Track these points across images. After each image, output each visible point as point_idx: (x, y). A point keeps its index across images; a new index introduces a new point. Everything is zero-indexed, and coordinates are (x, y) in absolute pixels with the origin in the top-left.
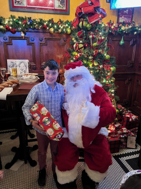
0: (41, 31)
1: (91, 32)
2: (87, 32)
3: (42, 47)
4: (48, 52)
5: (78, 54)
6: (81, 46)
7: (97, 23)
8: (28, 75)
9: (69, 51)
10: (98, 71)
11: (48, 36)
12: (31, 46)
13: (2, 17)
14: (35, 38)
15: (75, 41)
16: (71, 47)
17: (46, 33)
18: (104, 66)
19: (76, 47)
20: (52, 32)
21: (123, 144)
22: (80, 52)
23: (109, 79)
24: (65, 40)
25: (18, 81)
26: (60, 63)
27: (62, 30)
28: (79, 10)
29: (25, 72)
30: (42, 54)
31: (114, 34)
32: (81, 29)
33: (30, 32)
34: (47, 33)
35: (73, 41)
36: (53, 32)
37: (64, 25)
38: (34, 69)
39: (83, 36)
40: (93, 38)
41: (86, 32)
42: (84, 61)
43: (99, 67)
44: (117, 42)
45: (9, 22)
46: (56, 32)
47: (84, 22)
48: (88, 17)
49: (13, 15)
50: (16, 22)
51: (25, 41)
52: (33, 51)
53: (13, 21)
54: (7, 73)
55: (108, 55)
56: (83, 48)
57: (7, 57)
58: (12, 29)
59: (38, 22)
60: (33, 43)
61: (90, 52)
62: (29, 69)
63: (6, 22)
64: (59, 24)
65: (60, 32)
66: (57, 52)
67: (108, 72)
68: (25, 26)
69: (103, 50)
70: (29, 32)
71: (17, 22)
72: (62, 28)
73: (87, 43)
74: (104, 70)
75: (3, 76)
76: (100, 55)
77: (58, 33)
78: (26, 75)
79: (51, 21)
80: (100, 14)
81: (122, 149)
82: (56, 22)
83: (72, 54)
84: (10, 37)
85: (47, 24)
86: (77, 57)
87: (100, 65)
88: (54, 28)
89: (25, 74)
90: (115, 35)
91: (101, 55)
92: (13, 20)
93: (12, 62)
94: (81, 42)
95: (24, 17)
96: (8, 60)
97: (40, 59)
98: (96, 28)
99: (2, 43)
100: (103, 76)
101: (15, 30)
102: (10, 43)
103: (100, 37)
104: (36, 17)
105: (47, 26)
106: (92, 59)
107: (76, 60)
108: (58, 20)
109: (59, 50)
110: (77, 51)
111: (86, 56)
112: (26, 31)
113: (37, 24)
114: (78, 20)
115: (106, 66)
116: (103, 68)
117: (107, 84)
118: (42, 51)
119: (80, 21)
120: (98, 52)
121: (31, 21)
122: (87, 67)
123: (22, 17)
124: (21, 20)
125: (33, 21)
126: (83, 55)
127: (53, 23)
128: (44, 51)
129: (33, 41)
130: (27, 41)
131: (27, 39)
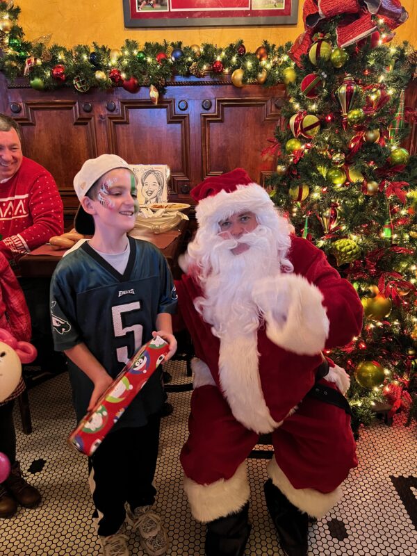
0: (207, 79)
1: (346, 77)
2: (333, 77)
3: (209, 126)
4: (225, 141)
5: (302, 146)
6: (310, 120)
7: (368, 43)
9: (278, 138)
10: (361, 201)
11: (227, 94)
12: (178, 126)
13: (103, 46)
14: (190, 104)
15: (297, 106)
17: (222, 84)
18: (381, 186)
19: (296, 125)
20: (239, 82)
22: (309, 141)
24: (279, 103)
27: (269, 73)
28: (310, 6)
29: (157, 200)
30: (207, 147)
32: (313, 68)
33: (177, 85)
34: (225, 86)
35: (290, 106)
36: (241, 83)
37: (276, 59)
38: (183, 193)
39: (316, 88)
40: (350, 94)
41: (328, 76)
42: (319, 169)
43: (365, 189)
45: (120, 59)
46: (250, 80)
47: (324, 43)
48: (339, 27)
49: (130, 40)
50: (139, 58)
51: (163, 111)
52: (182, 140)
53: (132, 56)
55: (403, 150)
56: (318, 127)
58: (128, 79)
59: (198, 53)
60: (184, 117)
61: (340, 138)
62: (168, 191)
63: (114, 61)
64: (262, 56)
65: (262, 80)
66: (254, 143)
68: (161, 69)
70: (175, 85)
71: (143, 58)
72: (269, 66)
73: (332, 110)
74: (383, 197)
76: (374, 150)
77: (256, 83)
79: (237, 49)
80: (378, 12)
82: (253, 51)
83: (284, 148)
84: (123, 103)
85: (223, 59)
87: (368, 182)
88: (244, 68)
91: (376, 148)
92: (132, 53)
94: (314, 107)
95: (161, 43)
97: (200, 161)
98: (365, 61)
99: (102, 118)
100: (374, 219)
101: (136, 81)
102: (124, 119)
103: (379, 92)
104: (195, 40)
105: (224, 65)
106: (341, 163)
107: (293, 164)
108: (260, 44)
109: (259, 136)
110: (301, 137)
111: (325, 153)
112: (166, 83)
113: (196, 60)
114: (309, 40)
115: (390, 186)
116: (379, 191)
117: (396, 245)
118: (209, 138)
119: (313, 42)
120: (364, 138)
121: (178, 54)
122: (324, 187)
123: (155, 43)
124: (153, 51)
125: (183, 55)
126: (316, 149)
127: (243, 55)
128: (214, 141)
129: (184, 110)
130: (167, 112)
131: (168, 105)
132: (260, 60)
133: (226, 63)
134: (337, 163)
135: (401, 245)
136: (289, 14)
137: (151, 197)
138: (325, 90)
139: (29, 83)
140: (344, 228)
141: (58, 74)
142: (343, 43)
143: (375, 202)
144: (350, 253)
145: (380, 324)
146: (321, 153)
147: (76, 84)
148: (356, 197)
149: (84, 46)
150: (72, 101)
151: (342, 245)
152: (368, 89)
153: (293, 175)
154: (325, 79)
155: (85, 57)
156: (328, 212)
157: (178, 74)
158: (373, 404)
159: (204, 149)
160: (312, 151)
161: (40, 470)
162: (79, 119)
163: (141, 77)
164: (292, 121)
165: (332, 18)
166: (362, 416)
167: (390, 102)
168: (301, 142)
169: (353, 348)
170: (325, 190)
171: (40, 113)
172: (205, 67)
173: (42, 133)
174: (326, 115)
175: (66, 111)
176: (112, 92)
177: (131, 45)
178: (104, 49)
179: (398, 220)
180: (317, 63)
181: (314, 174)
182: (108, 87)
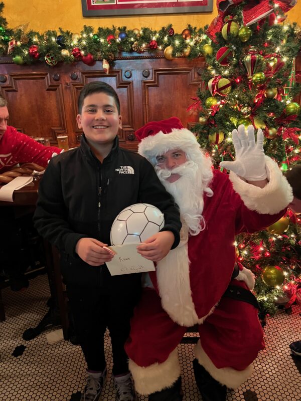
0: (146, 54)
1: (250, 48)
2: (240, 49)
3: (148, 90)
4: (160, 100)
5: (218, 102)
6: (224, 82)
7: (267, 23)
9: (200, 97)
11: (161, 65)
12: (125, 90)
13: (67, 31)
14: (133, 73)
15: (213, 72)
17: (158, 58)
18: (279, 131)
19: (213, 86)
20: (169, 55)
22: (223, 98)
24: (201, 71)
27: (192, 49)
30: (147, 105)
32: (225, 42)
33: (123, 59)
34: (159, 60)
35: (208, 72)
36: (171, 56)
37: (197, 38)
38: (130, 140)
39: (228, 58)
40: (253, 62)
42: (231, 119)
43: (268, 134)
45: (80, 40)
46: (178, 54)
47: (233, 23)
48: (244, 10)
49: (88, 26)
50: (94, 39)
51: (113, 79)
52: (128, 100)
53: (89, 38)
55: (295, 104)
56: (230, 87)
58: (86, 55)
59: (138, 35)
60: (129, 83)
61: (247, 96)
63: (75, 42)
64: (186, 36)
65: (187, 54)
66: (182, 101)
68: (110, 47)
70: (121, 59)
71: (97, 39)
72: (192, 44)
73: (240, 74)
77: (182, 57)
79: (168, 31)
82: (180, 32)
83: (204, 104)
84: (83, 73)
85: (157, 39)
86: (214, 109)
87: (269, 129)
88: (173, 45)
92: (89, 36)
94: (226, 72)
95: (111, 28)
97: (142, 116)
98: (264, 36)
99: (67, 85)
101: (92, 57)
103: (276, 59)
104: (136, 25)
105: (158, 43)
106: (248, 114)
107: (211, 116)
108: (185, 27)
109: (186, 96)
110: (217, 95)
111: (235, 107)
112: (115, 58)
113: (137, 40)
114: (221, 21)
115: (286, 131)
116: (278, 136)
118: (148, 99)
119: (224, 22)
120: (265, 95)
121: (123, 35)
123: (106, 28)
124: (105, 33)
125: (127, 36)
126: (229, 104)
127: (172, 36)
128: (152, 101)
129: (129, 78)
130: (116, 80)
131: (117, 74)
132: (186, 39)
133: (159, 42)
134: (245, 115)
136: (207, 4)
138: (234, 59)
139: (12, 60)
141: (33, 52)
142: (248, 22)
143: (274, 144)
145: (280, 237)
146: (233, 107)
147: (47, 60)
149: (53, 31)
150: (44, 73)
152: (268, 58)
153: (211, 124)
154: (235, 50)
155: (54, 39)
157: (124, 51)
158: (276, 298)
159: (144, 107)
160: (226, 105)
161: (21, 354)
162: (50, 86)
163: (95, 53)
164: (210, 83)
165: (238, 4)
166: (267, 308)
167: (284, 67)
168: (217, 99)
169: (260, 255)
171: (20, 83)
172: (144, 45)
173: (23, 97)
174: (236, 78)
175: (41, 81)
176: (75, 66)
177: (88, 30)
178: (68, 33)
179: (293, 157)
180: (228, 38)
181: (228, 123)
182: (71, 61)
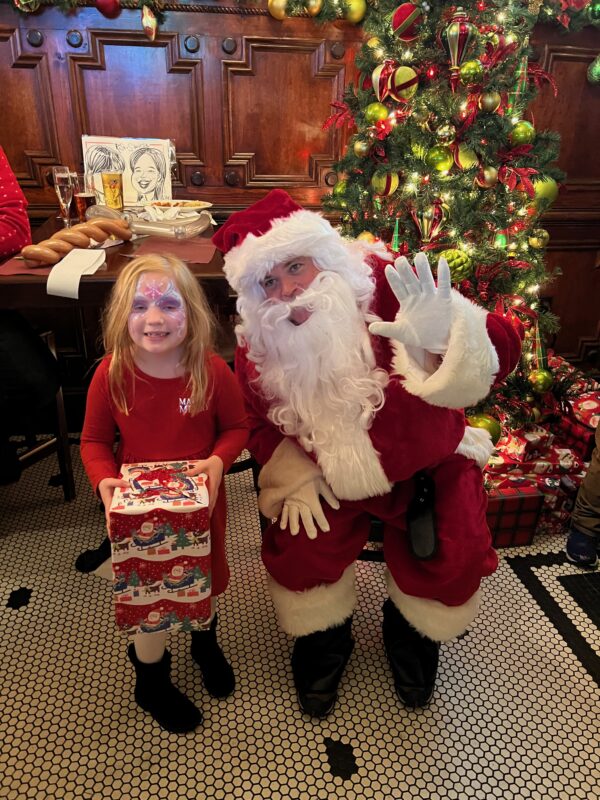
0: (229, 4)
1: (456, 11)
2: (437, 10)
3: (233, 81)
4: (257, 105)
5: (389, 114)
6: (405, 74)
8: (168, 205)
9: (350, 102)
10: (473, 195)
11: (259, 30)
12: (183, 77)
14: (202, 41)
15: (380, 53)
16: (361, 79)
17: (253, 14)
18: (501, 173)
19: (383, 83)
20: (280, 10)
21: (556, 517)
22: (400, 106)
23: (523, 233)
24: (338, 49)
25: (126, 225)
26: (311, 158)
29: (156, 196)
30: (231, 114)
31: (567, 26)
33: (183, 10)
34: (256, 18)
35: (368, 52)
36: (283, 13)
38: (195, 185)
39: (415, 26)
40: (464, 38)
41: (431, 9)
42: (414, 149)
43: (482, 178)
44: (575, 67)
46: (297, 10)
51: (160, 52)
52: (191, 96)
54: (83, 191)
55: (527, 124)
56: (416, 85)
57: (84, 124)
60: (194, 64)
61: (446, 104)
62: (173, 181)
65: (315, 10)
66: (299, 109)
67: (520, 203)
69: (505, 100)
70: (178, 10)
73: (436, 60)
74: (504, 190)
75: (66, 205)
76: (491, 123)
77: (304, 16)
78: (159, 204)
81: (547, 533)
83: (362, 116)
84: (95, 34)
86: (383, 127)
87: (485, 168)
89: (156, 201)
90: (568, 30)
91: (495, 119)
93: (102, 150)
94: (407, 55)
96: (85, 139)
97: (220, 136)
99: (60, 58)
100: (494, 219)
102: (97, 61)
103: (496, 36)
106: (450, 140)
107: (376, 141)
109: (307, 100)
110: (388, 99)
111: (423, 126)
112: (165, 5)
115: (514, 174)
116: (498, 182)
117: (512, 258)
118: (233, 100)
120: (480, 105)
122: (424, 175)
126: (413, 120)
128: (241, 103)
129: (193, 52)
130: (167, 54)
131: (169, 41)
134: (444, 140)
135: (519, 258)
137: (147, 190)
138: (426, 29)
140: (453, 233)
143: (491, 197)
144: (460, 268)
148: (469, 190)
150: (7, 27)
151: (450, 257)
153: (379, 157)
154: (427, 12)
156: (430, 212)
159: (225, 115)
160: (407, 121)
162: (21, 58)
164: (376, 75)
168: (388, 107)
170: (427, 178)
174: (429, 69)
176: (76, 15)
179: (513, 224)
181: (408, 156)
182: (71, 6)
